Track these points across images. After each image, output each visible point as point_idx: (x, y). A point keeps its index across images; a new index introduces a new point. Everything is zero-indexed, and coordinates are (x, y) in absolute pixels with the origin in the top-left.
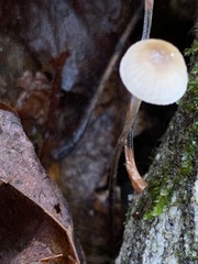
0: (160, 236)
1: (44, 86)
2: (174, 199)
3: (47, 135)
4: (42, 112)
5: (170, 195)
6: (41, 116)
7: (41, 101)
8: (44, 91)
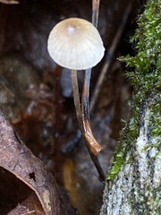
0: (119, 190)
1: (48, 95)
2: (127, 159)
3: (57, 135)
4: (50, 117)
5: (125, 156)
6: (50, 120)
7: (48, 108)
8: (49, 99)
